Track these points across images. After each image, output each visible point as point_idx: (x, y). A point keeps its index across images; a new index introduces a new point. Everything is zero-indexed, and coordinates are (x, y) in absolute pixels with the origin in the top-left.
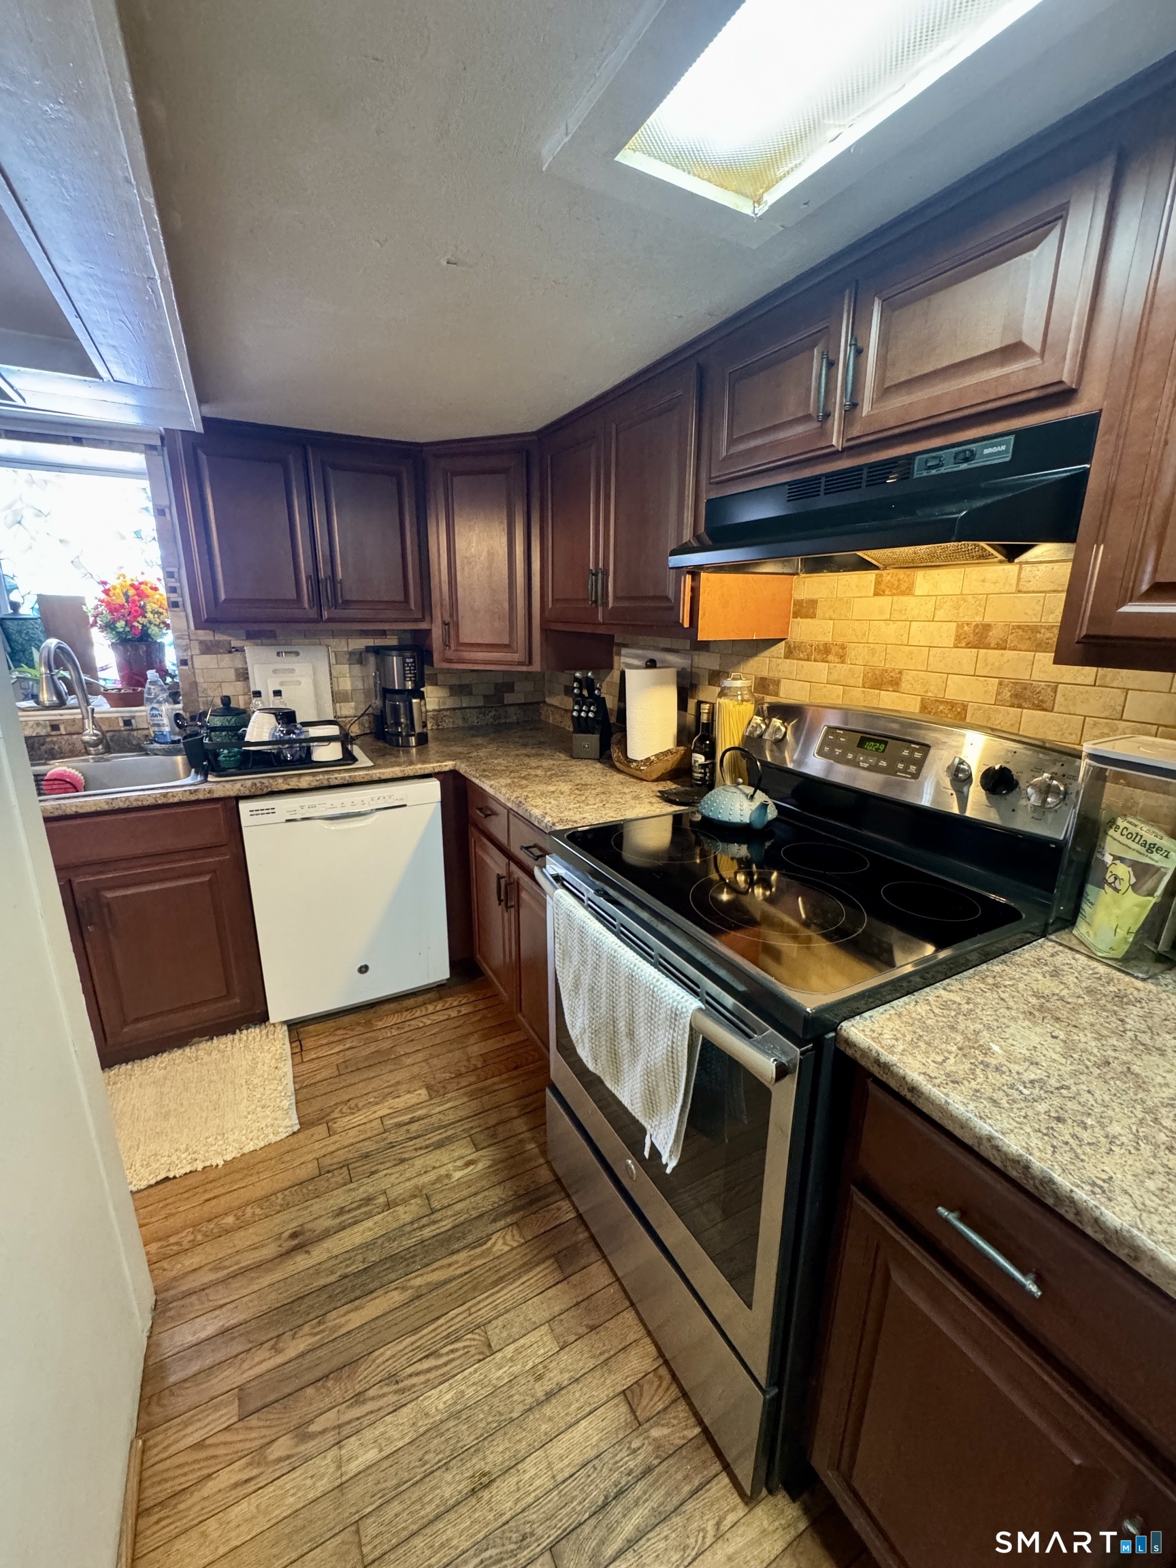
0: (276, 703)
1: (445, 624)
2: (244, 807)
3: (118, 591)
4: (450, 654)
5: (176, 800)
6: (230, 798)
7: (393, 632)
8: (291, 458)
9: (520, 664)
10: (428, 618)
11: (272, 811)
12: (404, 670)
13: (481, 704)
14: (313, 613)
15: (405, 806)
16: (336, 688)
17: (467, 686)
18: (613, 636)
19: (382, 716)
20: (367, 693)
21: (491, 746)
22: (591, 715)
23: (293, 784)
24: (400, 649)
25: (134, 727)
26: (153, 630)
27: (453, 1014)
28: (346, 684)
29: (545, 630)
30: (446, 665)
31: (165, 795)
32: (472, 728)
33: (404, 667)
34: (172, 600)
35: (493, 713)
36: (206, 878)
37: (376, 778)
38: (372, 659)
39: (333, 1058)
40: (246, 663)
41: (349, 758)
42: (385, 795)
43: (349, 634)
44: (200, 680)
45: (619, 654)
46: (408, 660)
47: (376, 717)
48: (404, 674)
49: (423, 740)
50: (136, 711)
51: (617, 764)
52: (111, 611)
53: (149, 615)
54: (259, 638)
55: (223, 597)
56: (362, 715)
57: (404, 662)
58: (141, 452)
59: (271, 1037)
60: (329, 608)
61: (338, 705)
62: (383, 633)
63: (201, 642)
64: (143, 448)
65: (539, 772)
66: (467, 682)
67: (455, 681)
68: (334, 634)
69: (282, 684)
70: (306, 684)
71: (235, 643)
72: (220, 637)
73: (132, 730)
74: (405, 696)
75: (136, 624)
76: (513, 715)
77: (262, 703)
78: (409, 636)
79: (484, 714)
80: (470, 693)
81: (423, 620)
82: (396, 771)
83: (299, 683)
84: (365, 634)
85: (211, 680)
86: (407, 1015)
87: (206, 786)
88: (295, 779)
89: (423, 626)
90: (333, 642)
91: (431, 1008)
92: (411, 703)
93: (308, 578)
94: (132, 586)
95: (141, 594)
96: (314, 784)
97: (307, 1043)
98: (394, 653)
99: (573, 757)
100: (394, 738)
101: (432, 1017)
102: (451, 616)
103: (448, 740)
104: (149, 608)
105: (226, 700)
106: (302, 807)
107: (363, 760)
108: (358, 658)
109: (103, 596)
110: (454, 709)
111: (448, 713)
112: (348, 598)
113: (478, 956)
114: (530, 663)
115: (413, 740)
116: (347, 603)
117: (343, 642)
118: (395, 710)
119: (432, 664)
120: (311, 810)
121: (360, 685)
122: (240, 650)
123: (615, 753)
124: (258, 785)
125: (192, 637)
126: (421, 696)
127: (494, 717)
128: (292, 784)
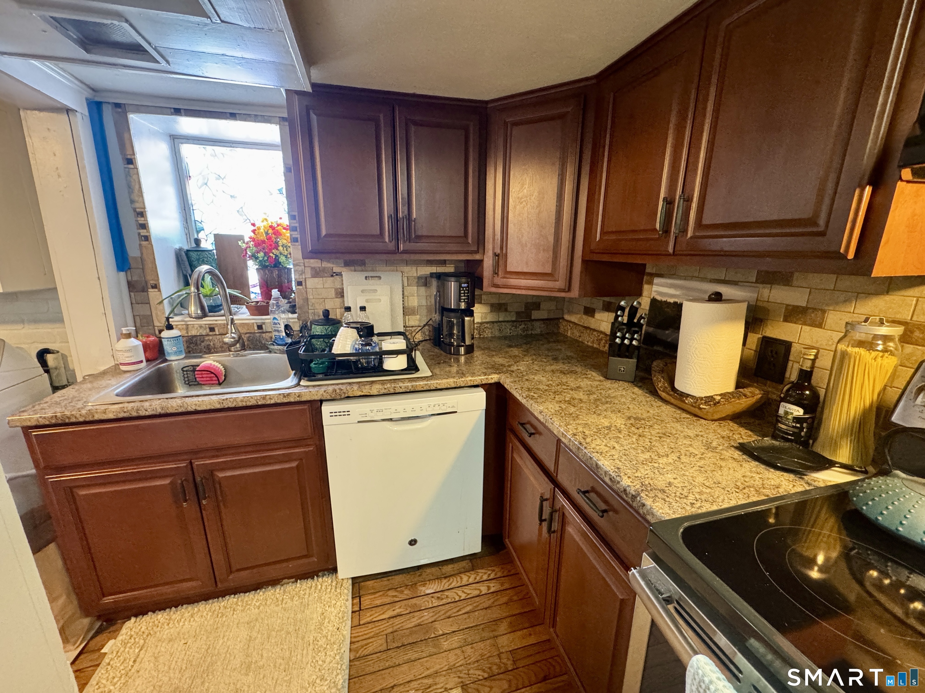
0: (361, 317)
1: (496, 255)
2: (326, 409)
3: (262, 230)
4: (498, 280)
5: (272, 402)
6: (314, 401)
7: (451, 262)
8: (381, 116)
9: (560, 290)
10: (481, 251)
11: (347, 413)
12: (460, 293)
13: (514, 319)
14: (391, 246)
15: (456, 412)
16: (406, 305)
17: (505, 304)
18: (644, 266)
19: (439, 328)
20: (429, 310)
21: (526, 358)
22: (634, 343)
23: (366, 390)
24: (455, 275)
25: (264, 331)
26: (282, 259)
27: (484, 590)
28: (414, 302)
29: (585, 262)
30: (494, 290)
31: (264, 397)
32: (505, 338)
33: (460, 291)
34: (294, 236)
35: (523, 326)
36: (294, 464)
37: (433, 388)
38: (434, 283)
39: (383, 626)
40: (343, 284)
41: (412, 367)
42: (440, 403)
43: (417, 263)
44: (310, 297)
45: (651, 283)
46: (463, 285)
47: (434, 328)
48: (460, 296)
49: (470, 350)
50: (266, 319)
51: (663, 395)
52: (256, 245)
53: (281, 248)
54: (354, 266)
55: (324, 233)
56: (425, 326)
57: (460, 286)
58: (276, 123)
59: (338, 591)
60: (404, 242)
61: (407, 317)
62: (444, 263)
63: (313, 268)
64: (278, 119)
65: (581, 395)
66: (503, 302)
67: (495, 301)
68: (407, 263)
69: (367, 301)
70: (385, 300)
71: (336, 269)
72: (326, 265)
73: (263, 333)
74: (458, 314)
75: (271, 255)
76: (538, 328)
77: (352, 316)
78: (463, 265)
79: (516, 327)
80: (506, 310)
81: (477, 252)
82: (450, 382)
83: (380, 300)
84: (430, 263)
85: (318, 297)
86: (445, 584)
87: (297, 390)
88: (368, 387)
89: (477, 257)
90: (406, 269)
91: (465, 579)
92: (463, 321)
93: (390, 217)
94: (271, 227)
95: (277, 233)
96: (382, 392)
97: (366, 601)
98: (453, 279)
99: (607, 378)
100: (448, 347)
101: (467, 590)
102: (502, 248)
103: (488, 349)
104: (280, 243)
105: (326, 313)
106: (372, 411)
107: (424, 370)
108: (424, 281)
109: (252, 235)
110: (493, 322)
111: (488, 325)
112: (419, 233)
113: (507, 540)
114: (569, 290)
115: (462, 350)
116: (419, 238)
117: (414, 269)
118: (451, 325)
119: (481, 288)
120: (379, 414)
121: (424, 303)
122: (340, 274)
123: (661, 383)
124: (338, 391)
125: (306, 265)
126: (471, 314)
127: (524, 330)
128: (364, 391)
